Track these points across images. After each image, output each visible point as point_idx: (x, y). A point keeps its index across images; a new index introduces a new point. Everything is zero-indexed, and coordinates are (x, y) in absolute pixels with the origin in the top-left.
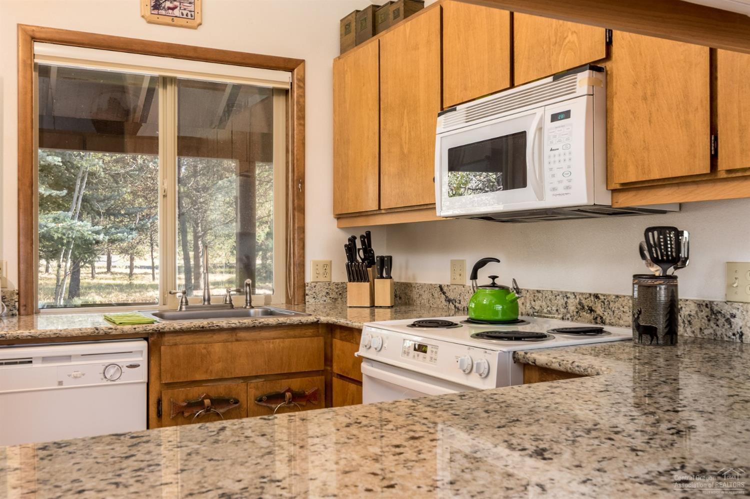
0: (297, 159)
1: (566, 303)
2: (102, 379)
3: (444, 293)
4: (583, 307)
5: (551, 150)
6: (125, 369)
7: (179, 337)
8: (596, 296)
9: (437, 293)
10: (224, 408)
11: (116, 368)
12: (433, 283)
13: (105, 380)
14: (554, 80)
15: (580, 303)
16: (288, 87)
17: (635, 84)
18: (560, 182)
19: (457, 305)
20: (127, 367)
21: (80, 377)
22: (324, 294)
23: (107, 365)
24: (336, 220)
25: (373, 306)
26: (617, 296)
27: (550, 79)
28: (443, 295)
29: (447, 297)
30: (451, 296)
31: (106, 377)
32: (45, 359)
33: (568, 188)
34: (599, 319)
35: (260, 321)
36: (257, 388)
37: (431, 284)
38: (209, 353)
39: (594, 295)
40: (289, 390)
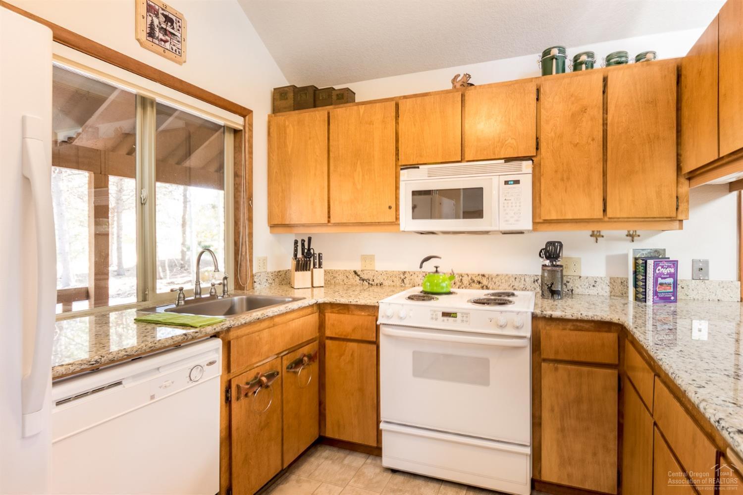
0: (248, 183)
1: (461, 280)
2: (188, 382)
3: (358, 275)
4: (474, 282)
5: (505, 200)
6: (206, 368)
7: (240, 330)
8: (483, 276)
9: (352, 275)
10: (271, 381)
11: (199, 369)
12: (348, 269)
13: (190, 382)
14: (505, 162)
15: (471, 279)
16: (241, 128)
17: (556, 172)
18: (512, 217)
19: (370, 282)
20: (207, 365)
21: (170, 386)
22: (265, 280)
23: (192, 367)
24: (269, 228)
25: (313, 287)
26: (497, 275)
27: (503, 161)
28: (357, 277)
29: (361, 278)
30: (365, 277)
31: (191, 380)
32: (135, 377)
33: (517, 221)
34: (485, 287)
35: (289, 307)
36: (287, 359)
37: (346, 270)
38: (260, 339)
39: (481, 275)
40: (305, 356)
